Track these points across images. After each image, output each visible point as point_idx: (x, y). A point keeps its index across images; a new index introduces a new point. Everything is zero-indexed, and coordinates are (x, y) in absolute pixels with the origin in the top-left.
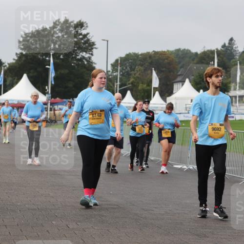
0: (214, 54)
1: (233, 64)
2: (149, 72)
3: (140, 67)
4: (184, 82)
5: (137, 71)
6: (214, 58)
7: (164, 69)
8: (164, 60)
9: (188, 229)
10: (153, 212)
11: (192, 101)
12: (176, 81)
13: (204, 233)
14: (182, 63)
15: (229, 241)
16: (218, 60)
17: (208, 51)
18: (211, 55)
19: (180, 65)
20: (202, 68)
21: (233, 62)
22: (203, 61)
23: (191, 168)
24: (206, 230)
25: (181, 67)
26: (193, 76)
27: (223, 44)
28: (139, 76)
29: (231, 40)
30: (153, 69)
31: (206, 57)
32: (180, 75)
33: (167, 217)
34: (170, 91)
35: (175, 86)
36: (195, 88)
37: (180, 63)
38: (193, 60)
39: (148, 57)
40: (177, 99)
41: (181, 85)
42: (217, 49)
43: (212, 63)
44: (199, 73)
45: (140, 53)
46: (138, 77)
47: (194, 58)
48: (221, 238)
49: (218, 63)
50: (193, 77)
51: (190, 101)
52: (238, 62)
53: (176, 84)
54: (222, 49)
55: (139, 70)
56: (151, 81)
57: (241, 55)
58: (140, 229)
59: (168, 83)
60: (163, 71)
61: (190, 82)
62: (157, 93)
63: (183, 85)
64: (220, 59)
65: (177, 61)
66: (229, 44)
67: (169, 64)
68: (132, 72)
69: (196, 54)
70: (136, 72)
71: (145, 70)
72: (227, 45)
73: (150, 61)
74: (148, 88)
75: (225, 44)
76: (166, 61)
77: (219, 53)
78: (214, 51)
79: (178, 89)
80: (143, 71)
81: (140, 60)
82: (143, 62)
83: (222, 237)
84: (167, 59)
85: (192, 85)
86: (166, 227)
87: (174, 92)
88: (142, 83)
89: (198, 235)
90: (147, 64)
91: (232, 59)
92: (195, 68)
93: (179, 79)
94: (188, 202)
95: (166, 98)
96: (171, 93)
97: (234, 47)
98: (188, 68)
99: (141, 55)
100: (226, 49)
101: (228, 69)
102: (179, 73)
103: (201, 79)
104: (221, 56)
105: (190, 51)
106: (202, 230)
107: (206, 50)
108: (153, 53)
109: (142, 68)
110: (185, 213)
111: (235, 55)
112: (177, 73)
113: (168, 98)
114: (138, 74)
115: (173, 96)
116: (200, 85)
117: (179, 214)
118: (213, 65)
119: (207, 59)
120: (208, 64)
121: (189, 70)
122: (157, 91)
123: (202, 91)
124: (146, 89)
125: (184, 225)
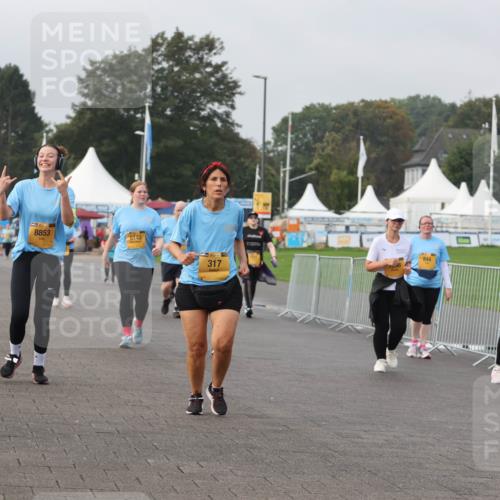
0: (491, 108)
2: (354, 144)
3: (334, 134)
4: (428, 165)
5: (328, 142)
6: (490, 115)
7: (384, 139)
9: (435, 478)
10: (356, 440)
11: (443, 206)
12: (408, 163)
13: (469, 486)
14: (423, 126)
17: (478, 100)
18: (484, 109)
19: (418, 131)
20: (464, 137)
22: (468, 122)
23: (441, 347)
24: (473, 480)
25: (420, 135)
26: (445, 152)
28: (332, 153)
30: (362, 137)
31: (473, 114)
32: (417, 151)
33: (390, 450)
34: (396, 186)
35: (409, 174)
36: (450, 180)
37: (417, 125)
38: (446, 120)
39: (350, 113)
40: (413, 203)
41: (420, 171)
42: (496, 97)
43: (487, 125)
44: (458, 148)
45: (334, 105)
46: (329, 156)
47: (448, 116)
49: (498, 126)
50: (446, 156)
51: (439, 205)
53: (410, 169)
55: (333, 141)
58: (333, 477)
59: (394, 168)
60: (383, 144)
61: (440, 166)
62: (370, 190)
63: (424, 172)
65: (412, 120)
67: (397, 127)
68: (318, 145)
69: (453, 106)
70: (325, 144)
71: (346, 140)
73: (354, 121)
74: (351, 178)
76: (389, 121)
78: (491, 100)
79: (413, 182)
80: (340, 142)
81: (333, 120)
82: (340, 123)
84: (391, 117)
85: (444, 173)
86: (389, 473)
87: (406, 187)
88: (339, 168)
89: (454, 491)
90: (347, 128)
92: (450, 136)
93: (416, 159)
94: (434, 419)
95: (388, 201)
96: (398, 189)
98: (436, 136)
99: (337, 108)
102: (417, 147)
103: (463, 161)
105: (439, 100)
106: (463, 479)
107: (473, 99)
108: (361, 104)
109: (338, 137)
110: (427, 443)
112: (413, 147)
113: (393, 201)
114: (330, 148)
115: (403, 196)
116: (460, 173)
117: (414, 444)
118: (490, 130)
119: (475, 118)
120: (478, 127)
121: (437, 140)
122: (369, 184)
123: (464, 185)
124: (346, 180)
125: (427, 468)
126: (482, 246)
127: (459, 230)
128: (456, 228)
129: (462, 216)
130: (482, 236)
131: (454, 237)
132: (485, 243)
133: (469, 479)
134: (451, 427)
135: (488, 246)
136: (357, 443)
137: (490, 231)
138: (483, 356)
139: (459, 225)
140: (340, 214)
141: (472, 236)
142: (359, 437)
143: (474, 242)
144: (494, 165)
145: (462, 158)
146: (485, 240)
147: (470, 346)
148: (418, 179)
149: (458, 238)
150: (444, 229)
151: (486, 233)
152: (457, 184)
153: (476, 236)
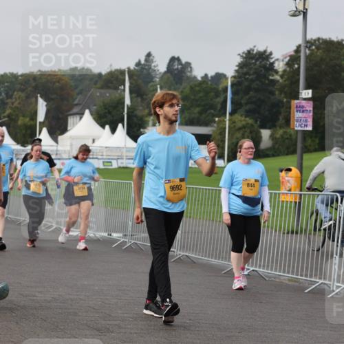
0: (125, 76)
1: (151, 89)
2: (34, 99)
3: (20, 93)
4: (83, 114)
5: (16, 98)
6: (124, 80)
7: (54, 96)
8: (54, 83)
9: (85, 322)
10: (35, 298)
11: (94, 141)
12: (71, 112)
13: (108, 327)
14: (80, 88)
15: (142, 337)
16: (131, 83)
17: (116, 70)
18: (120, 77)
19: (77, 91)
20: (108, 95)
21: (152, 86)
22: (110, 85)
25: (78, 94)
26: (95, 105)
27: (137, 61)
28: (18, 106)
29: (149, 55)
30: (39, 95)
31: (113, 79)
32: (77, 105)
33: (55, 304)
34: (63, 127)
35: (71, 120)
36: (98, 124)
37: (76, 87)
38: (95, 84)
39: (31, 79)
40: (73, 139)
41: (78, 118)
42: (129, 68)
43: (122, 87)
44: (103, 102)
45: (20, 73)
46: (17, 108)
47: (97, 81)
48: (131, 333)
49: (130, 87)
50: (95, 107)
51: (92, 141)
52: (158, 86)
53: (72, 117)
54: (136, 68)
55: (19, 98)
56: (35, 113)
57: (162, 76)
58: (17, 323)
59: (61, 116)
60: (52, 99)
61: (92, 114)
62: (45, 130)
63: (81, 118)
64: (134, 82)
65: (73, 84)
66: (146, 60)
67: (62, 88)
68: (9, 101)
69: (100, 75)
70: (14, 100)
71: (27, 97)
72: (143, 62)
73: (34, 84)
74: (32, 123)
75: (140, 61)
76: (57, 84)
77: (131, 73)
78: (124, 71)
79: (74, 125)
80: (24, 98)
81: (19, 83)
82: (24, 85)
83: (132, 331)
84: (59, 82)
85: (94, 119)
87: (69, 128)
88: (24, 116)
89: (98, 330)
90: (29, 89)
91: (150, 82)
92: (98, 94)
93: (75, 110)
94: (86, 283)
95: (57, 138)
96: (64, 130)
97: (153, 65)
98: (89, 94)
99: (22, 75)
100: (142, 68)
101: (145, 97)
102: (76, 102)
103: (107, 111)
104: (135, 78)
105: (91, 70)
106: (103, 322)
107: (113, 70)
108: (38, 73)
109: (23, 95)
110: (81, 299)
111: (155, 77)
112: (73, 101)
113: (60, 138)
114: (17, 102)
115: (67, 134)
116: (105, 119)
117: (72, 300)
118: (124, 90)
119: (115, 82)
120: (117, 88)
121: (89, 97)
122: (44, 127)
123: (107, 127)
124: (29, 124)
125: (79, 316)
126: (120, 168)
127: (105, 157)
128: (102, 155)
129: (106, 147)
130: (120, 161)
131: (101, 161)
132: (122, 166)
133: (108, 322)
134: (97, 288)
135: (124, 168)
136: (34, 300)
137: (125, 157)
138: (119, 240)
139: (104, 154)
140: (25, 147)
141: (112, 161)
142: (34, 296)
143: (115, 165)
144: (128, 114)
145: (106, 109)
146: (122, 163)
147: (112, 234)
148: (77, 124)
149: (104, 162)
150: (95, 157)
151: (122, 159)
152: (103, 126)
153: (115, 161)
